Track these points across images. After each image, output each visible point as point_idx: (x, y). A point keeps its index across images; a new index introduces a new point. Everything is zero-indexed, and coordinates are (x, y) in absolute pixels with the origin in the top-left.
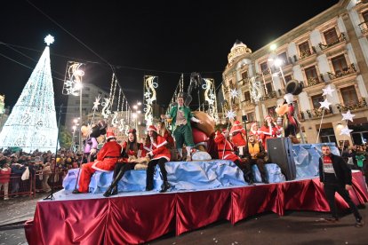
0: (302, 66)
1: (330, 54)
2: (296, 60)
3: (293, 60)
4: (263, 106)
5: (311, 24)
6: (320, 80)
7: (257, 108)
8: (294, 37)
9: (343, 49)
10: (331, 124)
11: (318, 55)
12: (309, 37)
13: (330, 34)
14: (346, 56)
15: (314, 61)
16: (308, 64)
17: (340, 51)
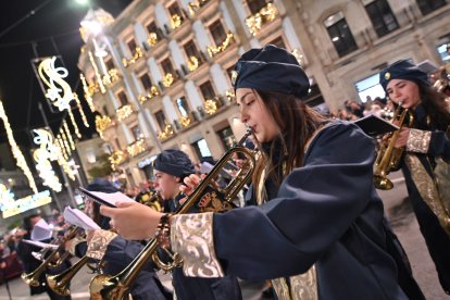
0: (179, 40)
1: (205, 20)
2: (168, 32)
3: (165, 32)
4: (147, 111)
6: (202, 59)
7: (140, 116)
9: (217, 10)
10: (226, 121)
11: (192, 22)
14: (222, 21)
15: (190, 31)
16: (184, 37)
17: (214, 14)
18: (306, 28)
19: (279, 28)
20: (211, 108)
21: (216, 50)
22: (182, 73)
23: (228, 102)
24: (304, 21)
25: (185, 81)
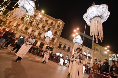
0: (43, 24)
1: (49, 27)
3: (43, 21)
5: (51, 18)
6: (44, 30)
8: (47, 17)
9: (51, 28)
11: (47, 25)
12: (49, 20)
13: (52, 23)
16: (44, 25)
19: (55, 38)
22: (39, 28)
23: (41, 39)
24: (58, 40)
25: (38, 29)
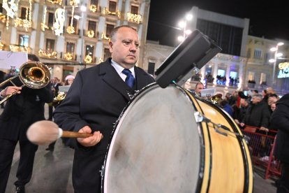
18: (143, 58)
20: (88, 60)
21: (105, 37)
24: (143, 54)
25: (80, 37)
